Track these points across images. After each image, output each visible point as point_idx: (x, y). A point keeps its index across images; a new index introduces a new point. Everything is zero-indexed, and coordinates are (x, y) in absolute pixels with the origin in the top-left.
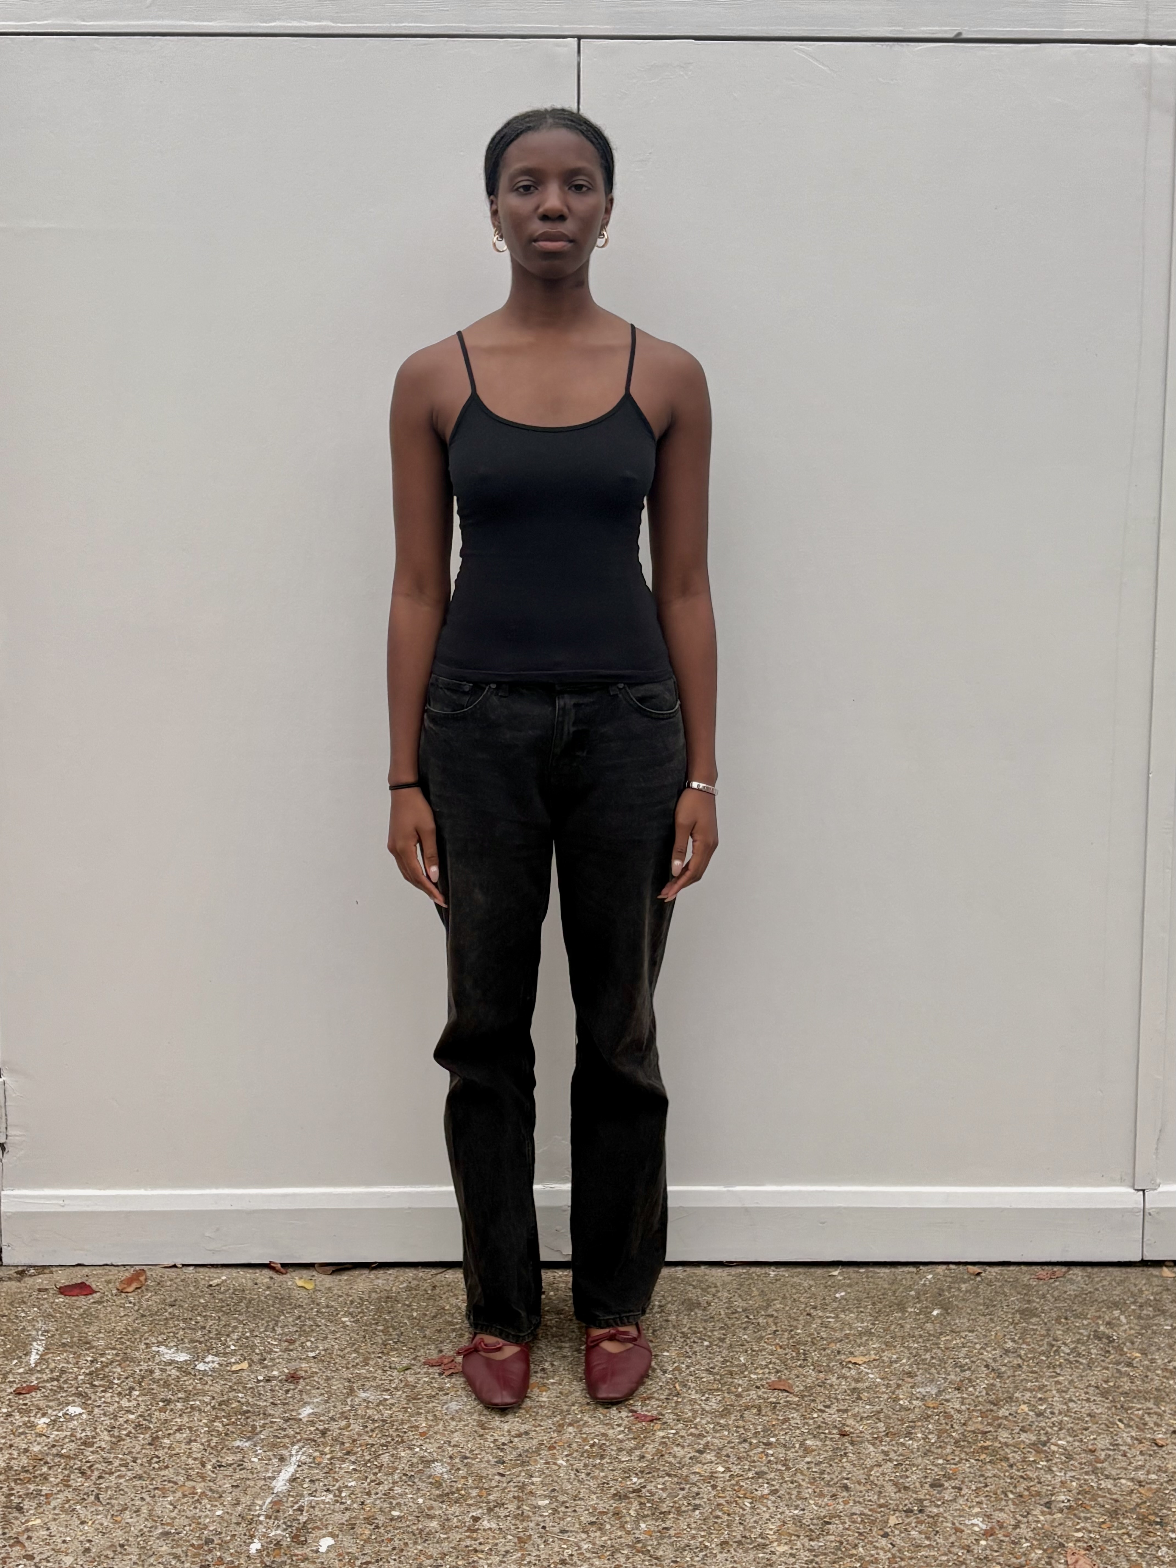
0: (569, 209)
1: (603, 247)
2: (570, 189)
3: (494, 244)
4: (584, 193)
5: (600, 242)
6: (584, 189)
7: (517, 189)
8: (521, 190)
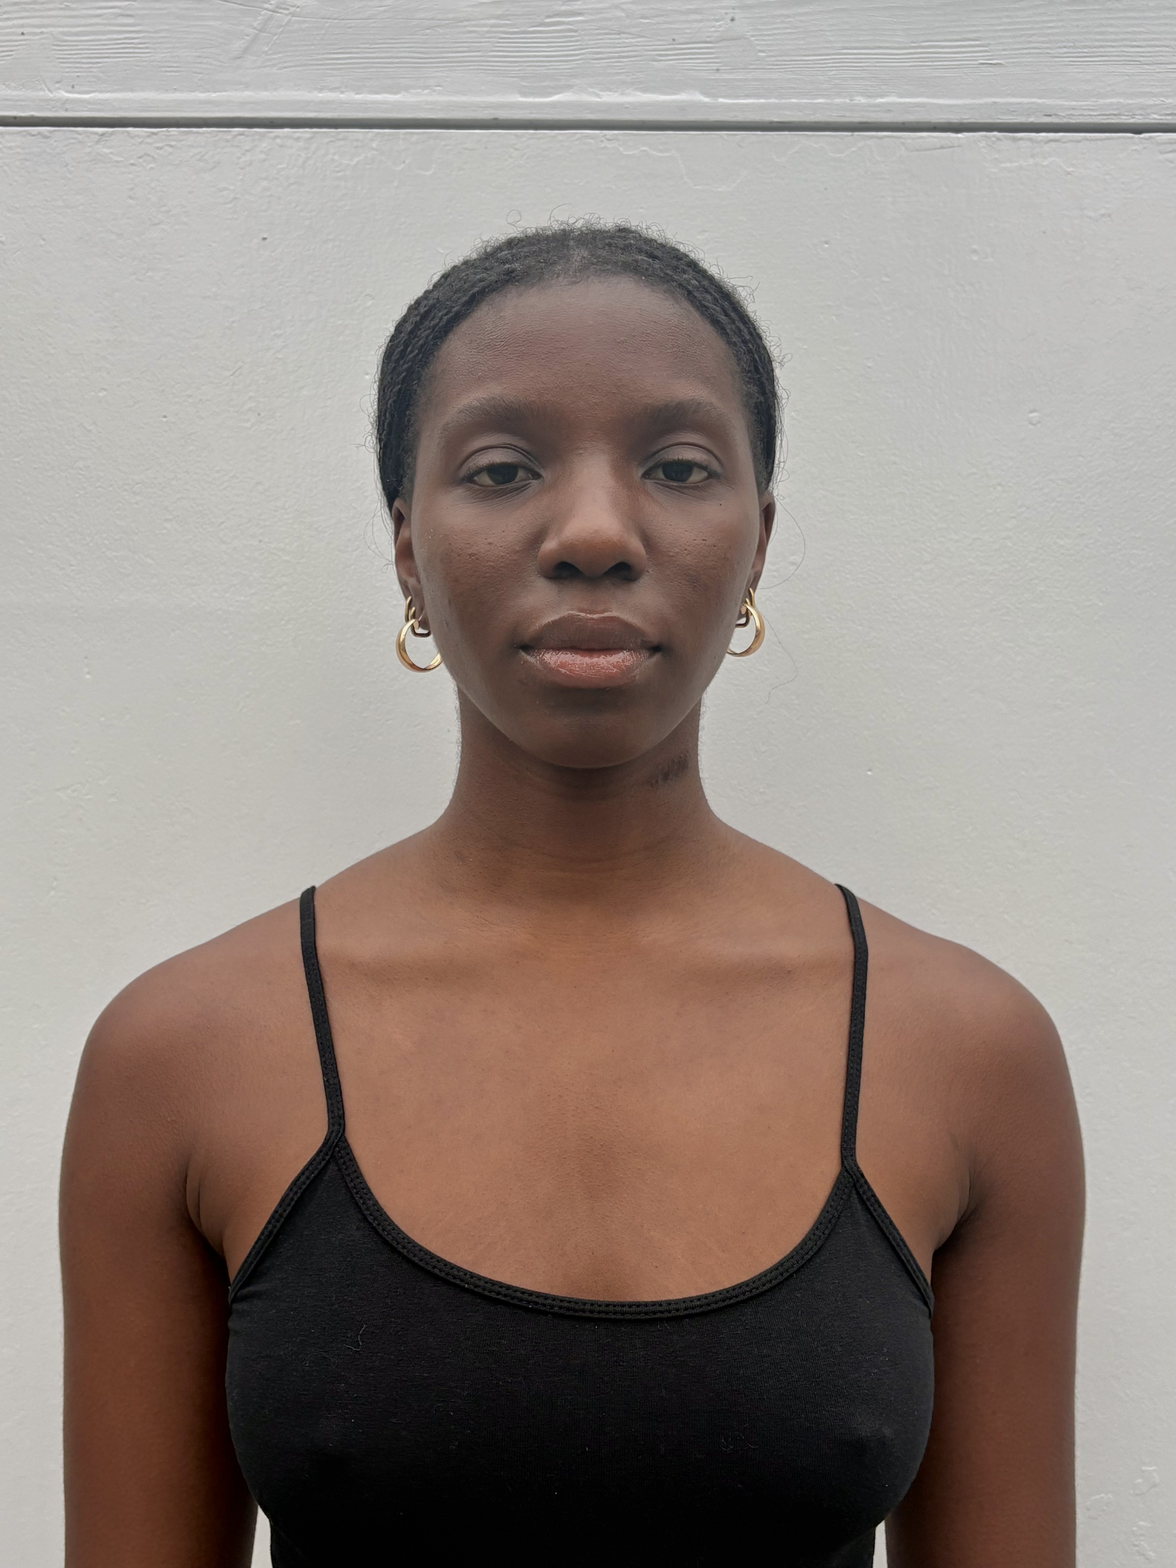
0: (647, 540)
1: (747, 652)
2: (646, 475)
3: (401, 648)
4: (696, 487)
5: (740, 638)
6: (697, 476)
7: (470, 479)
8: (485, 479)
